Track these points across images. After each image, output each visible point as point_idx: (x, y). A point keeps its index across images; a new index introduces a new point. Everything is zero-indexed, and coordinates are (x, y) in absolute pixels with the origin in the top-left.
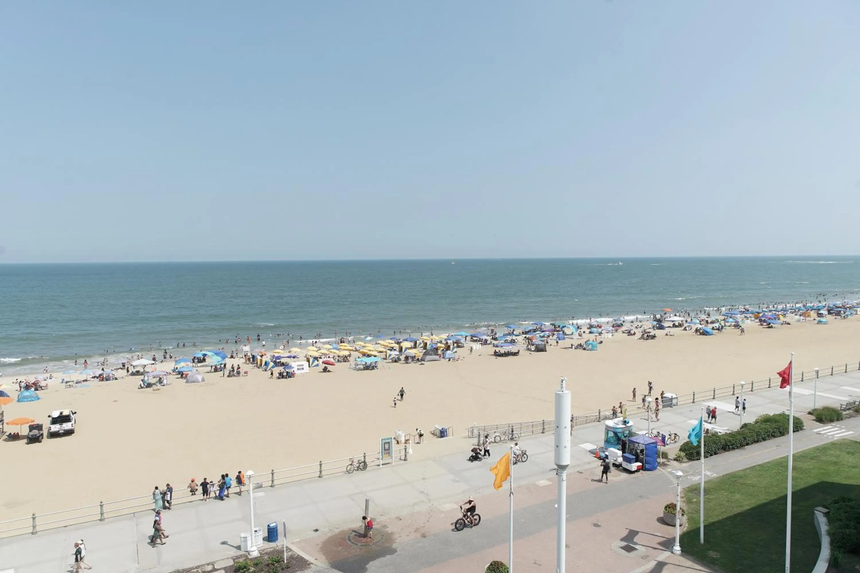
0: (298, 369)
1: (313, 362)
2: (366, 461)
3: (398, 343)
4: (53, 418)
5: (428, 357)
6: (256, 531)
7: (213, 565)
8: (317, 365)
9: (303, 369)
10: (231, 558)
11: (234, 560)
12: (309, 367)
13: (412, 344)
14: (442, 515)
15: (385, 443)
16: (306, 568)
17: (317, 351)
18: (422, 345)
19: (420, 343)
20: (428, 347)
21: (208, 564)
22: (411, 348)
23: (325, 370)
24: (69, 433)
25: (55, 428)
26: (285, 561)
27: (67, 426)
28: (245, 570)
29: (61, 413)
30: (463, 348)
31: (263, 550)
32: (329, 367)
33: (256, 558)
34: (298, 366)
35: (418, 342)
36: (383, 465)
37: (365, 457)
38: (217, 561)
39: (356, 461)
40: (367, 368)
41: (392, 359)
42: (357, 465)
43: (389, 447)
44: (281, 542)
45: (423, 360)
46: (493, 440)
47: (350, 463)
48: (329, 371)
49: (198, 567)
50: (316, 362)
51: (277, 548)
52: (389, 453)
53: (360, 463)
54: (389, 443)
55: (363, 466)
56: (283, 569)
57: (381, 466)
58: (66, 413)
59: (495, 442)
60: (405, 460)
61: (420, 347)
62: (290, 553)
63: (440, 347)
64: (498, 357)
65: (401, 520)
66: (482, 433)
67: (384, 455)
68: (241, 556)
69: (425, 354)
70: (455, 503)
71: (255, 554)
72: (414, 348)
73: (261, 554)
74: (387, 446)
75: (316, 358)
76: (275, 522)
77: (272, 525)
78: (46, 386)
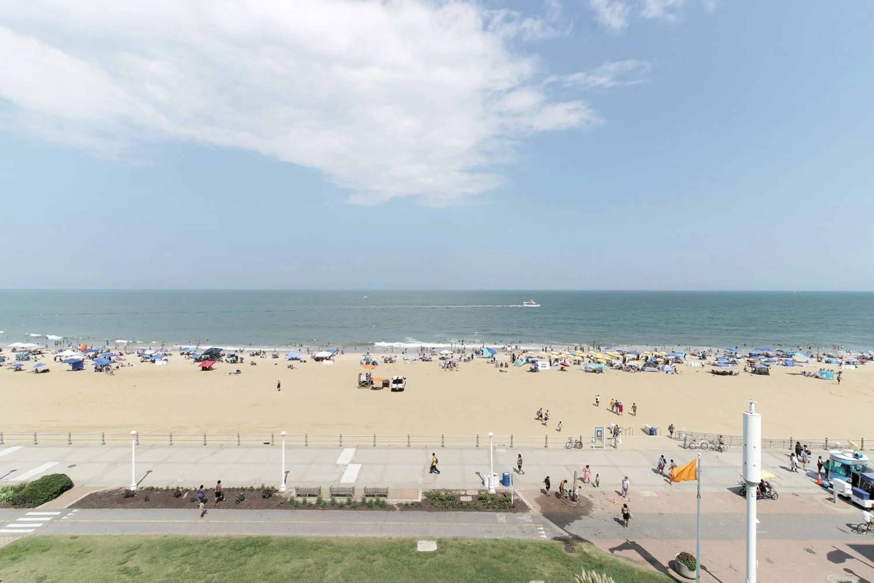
0: (542, 367)
1: (554, 363)
2: (582, 442)
3: (623, 355)
4: (394, 380)
5: (648, 368)
6: (495, 475)
7: (466, 491)
8: (557, 365)
9: (546, 367)
10: (478, 490)
11: (479, 492)
12: (551, 365)
13: (636, 357)
14: (642, 500)
15: (597, 431)
16: (526, 512)
17: (557, 355)
18: (644, 358)
19: (642, 357)
20: (649, 360)
21: (463, 490)
22: (634, 359)
23: (562, 369)
24: (401, 390)
25: (395, 386)
26: (512, 502)
27: (400, 386)
28: (485, 500)
29: (398, 378)
30: (682, 364)
31: (499, 490)
32: (566, 368)
33: (493, 495)
34: (542, 364)
35: (640, 356)
36: (595, 447)
37: (581, 438)
38: (469, 490)
39: (574, 440)
40: (594, 371)
41: (616, 367)
42: (575, 444)
43: (601, 434)
44: (511, 489)
45: (642, 370)
46: (699, 445)
47: (569, 441)
48: (565, 370)
49: (456, 490)
50: (556, 363)
51: (508, 491)
52: (601, 439)
53: (578, 443)
54: (601, 431)
55: (579, 445)
56: (510, 507)
57: (594, 448)
58: (400, 378)
59: (701, 447)
60: (614, 447)
61: (642, 359)
62: (516, 497)
63: (660, 361)
64: (715, 375)
65: (605, 494)
66: (689, 437)
67: (597, 441)
68: (484, 490)
69: (644, 365)
70: (655, 492)
71: (492, 491)
72: (636, 360)
73: (496, 492)
74: (599, 433)
75: (557, 360)
76: (508, 473)
77: (506, 474)
78: (395, 361)
